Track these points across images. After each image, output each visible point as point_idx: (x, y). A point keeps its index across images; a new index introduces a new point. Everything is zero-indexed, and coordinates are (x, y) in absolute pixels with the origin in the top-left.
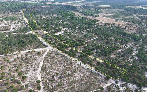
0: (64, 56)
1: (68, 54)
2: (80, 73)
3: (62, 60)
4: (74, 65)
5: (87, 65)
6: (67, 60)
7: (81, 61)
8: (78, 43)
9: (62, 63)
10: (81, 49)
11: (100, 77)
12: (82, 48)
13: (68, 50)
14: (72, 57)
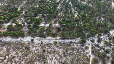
0: (6, 43)
1: (11, 36)
2: (52, 55)
3: (8, 52)
4: (34, 49)
5: (48, 38)
6: (19, 46)
7: (38, 36)
8: (12, 14)
9: (14, 57)
10: (20, 20)
11: (75, 46)
12: (22, 19)
13: (4, 29)
14: (20, 38)
